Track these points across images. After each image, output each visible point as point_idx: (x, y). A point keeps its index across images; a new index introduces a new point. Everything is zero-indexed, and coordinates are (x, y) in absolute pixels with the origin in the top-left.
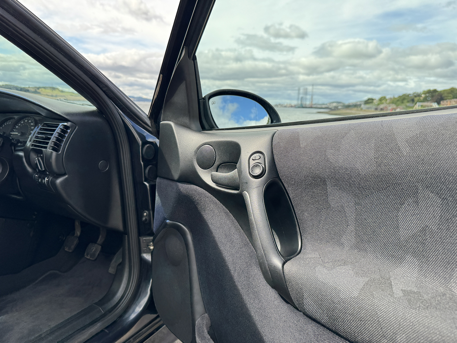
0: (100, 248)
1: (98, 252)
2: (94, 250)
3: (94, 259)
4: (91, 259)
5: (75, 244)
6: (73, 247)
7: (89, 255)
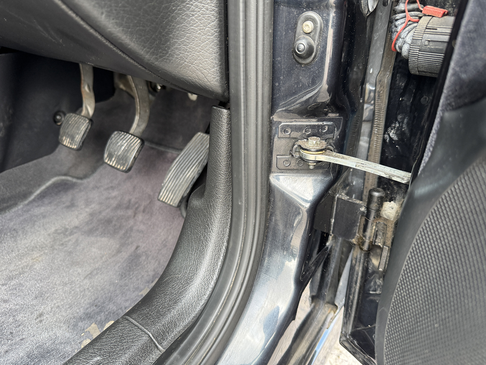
0: (137, 143)
1: (134, 154)
2: (123, 148)
3: (124, 169)
4: (119, 167)
5: (83, 133)
6: (78, 138)
7: (113, 159)
